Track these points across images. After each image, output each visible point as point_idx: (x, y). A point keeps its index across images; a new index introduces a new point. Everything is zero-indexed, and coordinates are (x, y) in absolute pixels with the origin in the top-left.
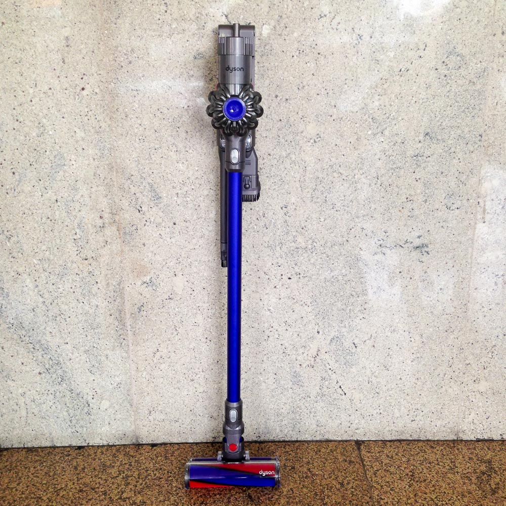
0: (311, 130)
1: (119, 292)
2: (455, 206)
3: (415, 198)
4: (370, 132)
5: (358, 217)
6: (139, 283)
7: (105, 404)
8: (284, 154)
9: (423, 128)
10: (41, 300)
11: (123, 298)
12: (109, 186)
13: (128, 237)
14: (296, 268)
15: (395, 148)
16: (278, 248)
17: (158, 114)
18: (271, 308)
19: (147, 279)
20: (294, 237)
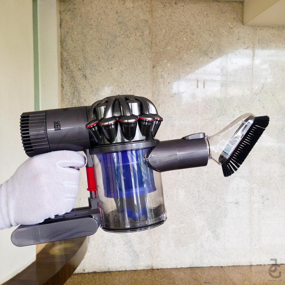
5: (219, 194)
7: (143, 255)
8: (198, 176)
16: (196, 203)
18: (194, 222)
20: (201, 200)
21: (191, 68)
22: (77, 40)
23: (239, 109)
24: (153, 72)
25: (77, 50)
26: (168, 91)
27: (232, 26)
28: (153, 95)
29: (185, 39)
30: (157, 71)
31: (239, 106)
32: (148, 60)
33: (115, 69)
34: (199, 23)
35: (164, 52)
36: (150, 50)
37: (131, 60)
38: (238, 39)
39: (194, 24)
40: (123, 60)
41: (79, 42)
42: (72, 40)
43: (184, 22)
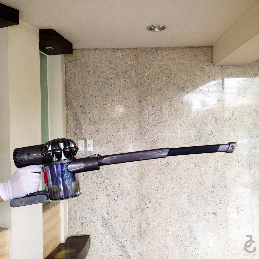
0: (186, 185)
1: (140, 226)
2: (222, 203)
3: (212, 201)
4: (200, 186)
5: (198, 206)
6: (145, 224)
8: (180, 191)
9: (212, 185)
10: (121, 228)
11: (141, 228)
12: (139, 199)
13: (143, 212)
14: (184, 219)
15: (206, 189)
16: (179, 214)
17: (151, 182)
18: (178, 230)
19: (147, 223)
20: (183, 211)
21: (171, 102)
22: (78, 84)
23: (213, 133)
24: (139, 106)
25: (78, 91)
26: (152, 121)
27: (203, 67)
28: (140, 124)
29: (165, 79)
30: (143, 105)
31: (212, 131)
32: (135, 96)
33: (109, 104)
34: (176, 65)
35: (148, 89)
36: (136, 88)
37: (121, 97)
38: (210, 77)
39: (172, 67)
40: (115, 98)
41: (80, 85)
42: (75, 84)
43: (164, 65)
